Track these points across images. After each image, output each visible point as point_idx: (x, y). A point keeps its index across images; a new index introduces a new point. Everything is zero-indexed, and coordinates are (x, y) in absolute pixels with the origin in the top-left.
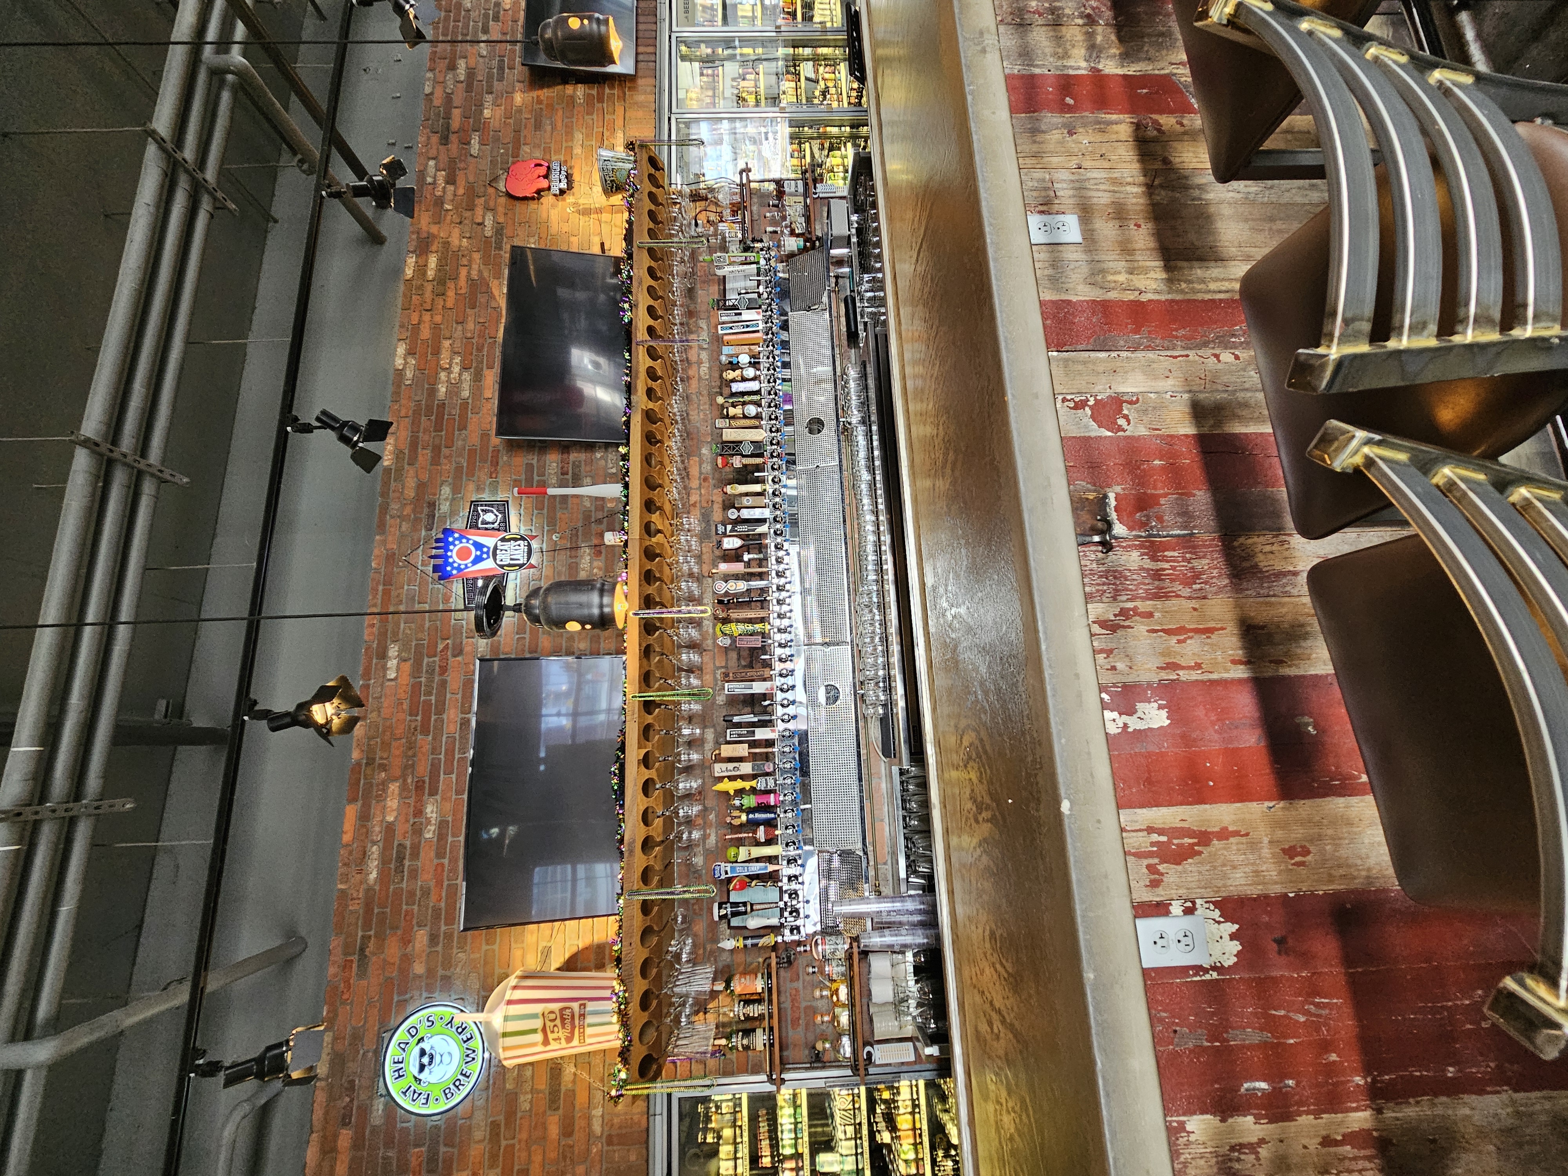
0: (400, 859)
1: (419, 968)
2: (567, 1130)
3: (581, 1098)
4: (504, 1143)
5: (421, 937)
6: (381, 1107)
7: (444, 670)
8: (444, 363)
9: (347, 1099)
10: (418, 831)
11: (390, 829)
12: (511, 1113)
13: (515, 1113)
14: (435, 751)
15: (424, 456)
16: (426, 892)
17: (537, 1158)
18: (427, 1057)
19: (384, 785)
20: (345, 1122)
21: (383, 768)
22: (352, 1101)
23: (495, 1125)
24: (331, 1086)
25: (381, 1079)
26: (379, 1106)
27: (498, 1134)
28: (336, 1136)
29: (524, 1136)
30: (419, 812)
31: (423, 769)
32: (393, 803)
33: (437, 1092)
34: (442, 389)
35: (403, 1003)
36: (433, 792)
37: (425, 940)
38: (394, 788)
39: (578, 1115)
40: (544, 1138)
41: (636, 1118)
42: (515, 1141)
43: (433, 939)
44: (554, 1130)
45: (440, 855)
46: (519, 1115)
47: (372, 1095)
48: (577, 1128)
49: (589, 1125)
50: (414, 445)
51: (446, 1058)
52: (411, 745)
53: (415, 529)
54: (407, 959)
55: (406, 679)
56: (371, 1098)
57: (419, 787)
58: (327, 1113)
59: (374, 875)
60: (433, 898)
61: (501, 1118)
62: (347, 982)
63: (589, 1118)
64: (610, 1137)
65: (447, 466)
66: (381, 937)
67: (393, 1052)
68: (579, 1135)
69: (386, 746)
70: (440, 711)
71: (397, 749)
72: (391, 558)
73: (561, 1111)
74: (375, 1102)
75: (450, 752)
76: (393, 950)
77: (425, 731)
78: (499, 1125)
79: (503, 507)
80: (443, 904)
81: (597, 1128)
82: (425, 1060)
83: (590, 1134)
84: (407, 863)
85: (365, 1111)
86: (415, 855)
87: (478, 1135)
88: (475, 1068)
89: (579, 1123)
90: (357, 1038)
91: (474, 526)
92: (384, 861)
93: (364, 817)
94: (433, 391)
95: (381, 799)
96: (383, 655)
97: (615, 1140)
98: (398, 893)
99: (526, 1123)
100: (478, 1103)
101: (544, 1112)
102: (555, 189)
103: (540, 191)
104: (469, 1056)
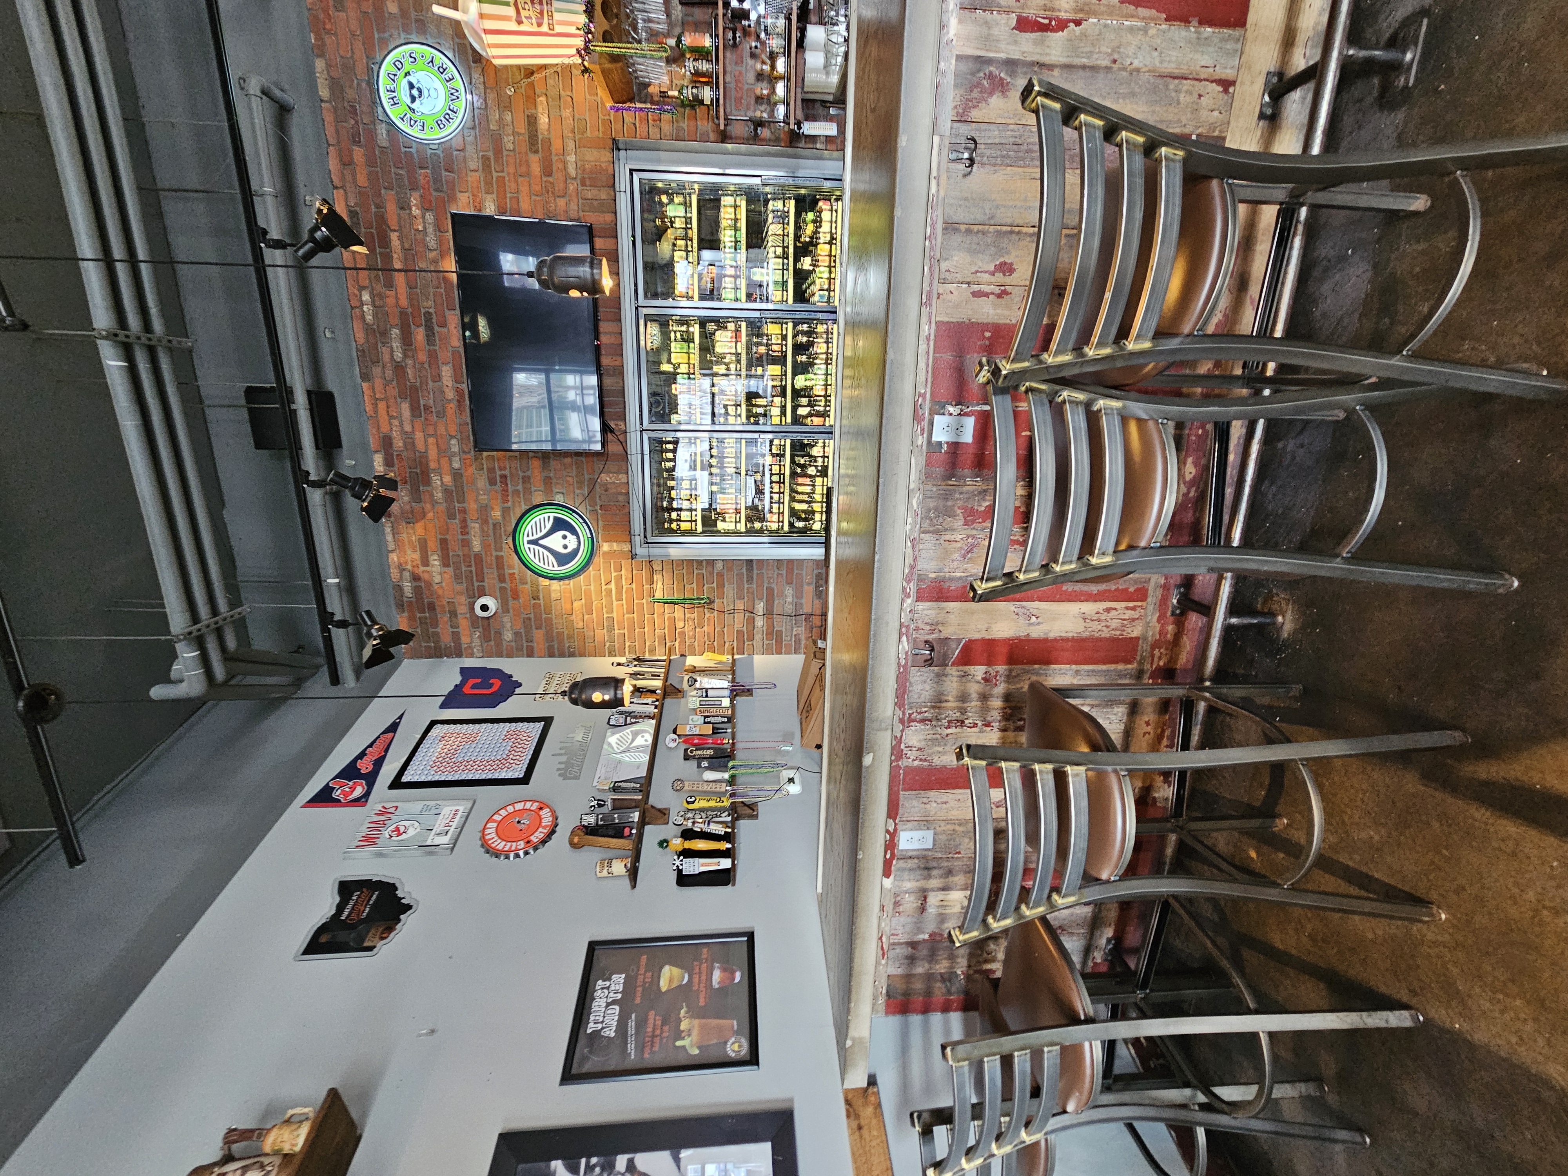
1: (392, 7)
2: (547, 171)
3: (556, 145)
4: (495, 175)
6: (385, 132)
9: (352, 121)
12: (498, 150)
13: (501, 151)
17: (524, 189)
18: (416, 92)
20: (355, 141)
22: (357, 124)
23: (485, 160)
24: (335, 108)
25: (380, 109)
26: (383, 130)
27: (489, 166)
28: (350, 152)
29: (511, 170)
33: (430, 122)
35: (383, 42)
39: (554, 158)
40: (528, 174)
41: (603, 165)
42: (505, 175)
44: (536, 169)
46: (505, 153)
47: (375, 120)
48: (554, 168)
49: (565, 168)
51: (433, 93)
56: (373, 123)
58: (337, 131)
61: (490, 154)
62: (327, 12)
63: (564, 163)
64: (583, 179)
67: (384, 80)
68: (558, 176)
74: (379, 127)
78: (488, 159)
81: (572, 172)
82: (415, 92)
83: (567, 177)
85: (371, 133)
87: (473, 165)
88: (461, 105)
89: (557, 166)
90: (349, 68)
97: (588, 183)
99: (511, 161)
100: (469, 139)
101: (526, 153)
104: (453, 95)
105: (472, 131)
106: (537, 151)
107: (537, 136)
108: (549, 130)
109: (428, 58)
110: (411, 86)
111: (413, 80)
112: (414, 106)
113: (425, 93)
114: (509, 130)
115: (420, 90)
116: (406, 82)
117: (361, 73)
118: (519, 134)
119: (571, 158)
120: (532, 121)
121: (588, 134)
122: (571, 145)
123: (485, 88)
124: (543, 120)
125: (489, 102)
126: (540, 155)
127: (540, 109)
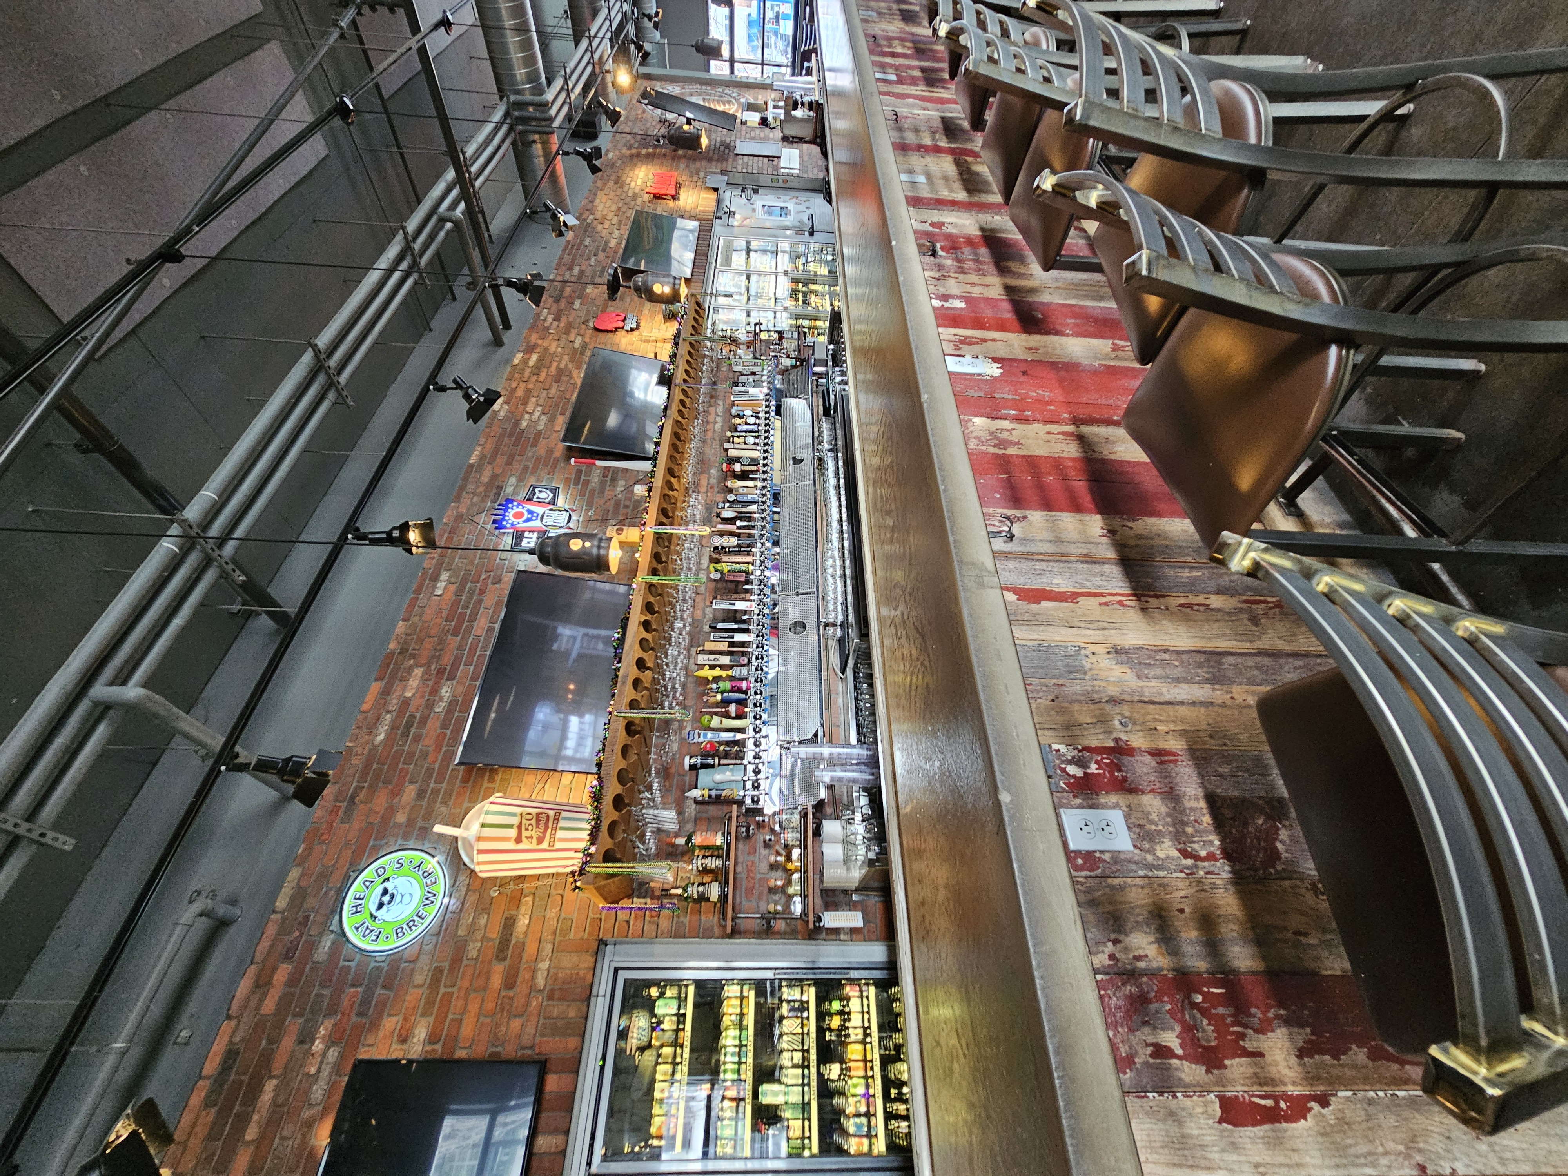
0: (408, 726)
1: (401, 818)
2: (510, 983)
3: (531, 949)
4: (442, 990)
5: (410, 791)
6: (329, 944)
7: (482, 592)
8: (530, 408)
9: (297, 933)
10: (430, 706)
11: (406, 703)
12: (456, 961)
13: (461, 960)
14: (460, 648)
15: (501, 460)
16: (424, 755)
17: (473, 1008)
18: (387, 897)
19: (411, 669)
20: (287, 957)
21: (413, 656)
22: (301, 936)
23: (438, 971)
24: (284, 920)
25: (337, 917)
26: (327, 942)
27: (439, 981)
28: (274, 969)
29: (466, 983)
30: (435, 691)
31: (447, 659)
32: (414, 682)
33: (389, 930)
34: (524, 424)
35: (376, 848)
36: (451, 678)
37: (413, 794)
38: (418, 672)
39: (523, 966)
40: (485, 988)
41: (581, 973)
42: (455, 990)
43: (421, 794)
44: (496, 980)
45: (444, 726)
46: (465, 962)
47: (324, 929)
48: (519, 980)
49: (533, 978)
50: (495, 453)
51: (407, 899)
52: (441, 642)
53: (483, 500)
54: (391, 810)
55: (450, 596)
56: (321, 934)
57: (440, 672)
58: (272, 946)
59: (381, 737)
60: (430, 759)
61: (446, 965)
62: (331, 825)
63: (534, 971)
64: (552, 991)
65: (517, 466)
66: (373, 788)
67: (357, 888)
68: (521, 989)
69: (420, 641)
70: (472, 620)
71: (428, 644)
72: (459, 518)
73: (507, 962)
74: (324, 938)
75: (473, 649)
76: (381, 800)
77: (455, 633)
78: (442, 972)
79: (555, 491)
80: (437, 766)
81: (540, 981)
82: (386, 899)
83: (532, 987)
84: (413, 730)
85: (312, 946)
86: (424, 721)
87: (419, 979)
88: (432, 910)
89: (524, 975)
90: (324, 876)
91: (530, 499)
92: (393, 727)
93: (386, 692)
94: (517, 423)
95: (404, 680)
96: (435, 579)
97: (557, 995)
98: (399, 753)
99: (470, 971)
100: (426, 948)
101: (491, 961)
102: (628, 327)
103: (617, 328)
104: (428, 899)
105: (434, 939)
106: (504, 959)
107: (509, 941)
108: (526, 933)
109: (416, 863)
110: (385, 892)
111: (389, 885)
112: (378, 914)
113: (398, 899)
114: (479, 935)
115: (393, 897)
116: (380, 890)
117: (335, 881)
118: (490, 940)
119: (544, 965)
120: (509, 923)
121: (572, 935)
122: (548, 948)
123: (468, 890)
124: (523, 921)
125: (467, 905)
126: (507, 963)
127: (523, 909)
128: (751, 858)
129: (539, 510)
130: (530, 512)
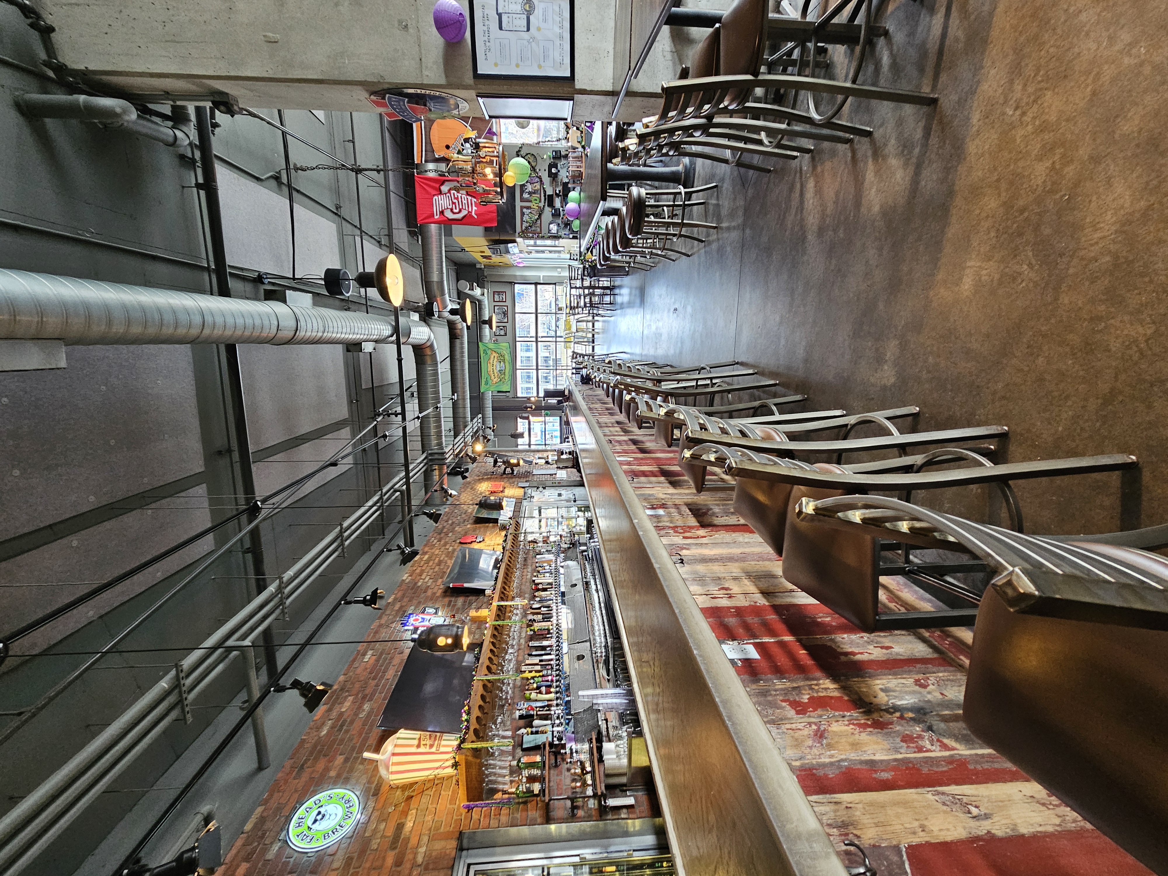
0: (342, 726)
1: (333, 773)
2: (398, 862)
3: (413, 841)
4: (352, 870)
5: (340, 759)
7: (392, 658)
8: (423, 577)
9: (256, 844)
10: (356, 714)
11: (342, 714)
12: (363, 851)
13: (366, 851)
14: (377, 685)
15: (406, 600)
16: (350, 740)
18: (320, 817)
19: (346, 697)
20: (247, 859)
21: (347, 691)
22: (259, 845)
23: (350, 859)
24: (248, 837)
25: (285, 831)
26: (276, 847)
27: (350, 865)
28: (238, 866)
29: (368, 865)
30: (360, 707)
31: (368, 691)
32: (347, 704)
33: (320, 835)
34: (420, 584)
35: (316, 789)
36: (370, 700)
37: (342, 760)
38: (351, 698)
39: (408, 851)
40: (381, 867)
41: (448, 851)
43: (347, 760)
44: (390, 860)
45: (364, 725)
46: (368, 852)
47: (274, 840)
48: (406, 859)
49: (415, 858)
50: (403, 596)
51: (333, 817)
52: (366, 683)
53: (395, 617)
54: (327, 769)
55: (372, 661)
56: (272, 843)
57: (364, 698)
58: (238, 852)
59: (325, 732)
60: (354, 741)
61: (356, 855)
62: (286, 781)
63: (416, 854)
64: (428, 864)
65: (415, 602)
66: (316, 759)
67: (301, 812)
68: (407, 865)
69: (353, 683)
70: (384, 672)
71: (357, 685)
72: (381, 626)
74: (274, 845)
75: (384, 686)
76: (321, 765)
77: (374, 679)
78: (352, 859)
79: (437, 609)
80: (358, 745)
81: (420, 859)
83: (414, 863)
84: (345, 728)
85: (266, 849)
86: (352, 722)
87: (336, 865)
88: (350, 822)
89: (409, 856)
90: (279, 809)
91: (423, 613)
92: (332, 727)
93: (330, 710)
94: (416, 583)
95: (342, 703)
96: (364, 654)
97: (431, 867)
98: (334, 741)
99: (371, 857)
100: (342, 846)
101: (386, 850)
102: (478, 540)
103: (472, 542)
104: (347, 816)
105: (349, 841)
106: (395, 848)
107: (400, 837)
108: (411, 832)
109: (341, 796)
110: (319, 813)
111: (322, 810)
112: (313, 827)
113: (327, 817)
114: (379, 835)
115: (324, 816)
116: (316, 812)
117: (286, 812)
118: (386, 837)
119: (422, 850)
120: (400, 827)
121: (442, 830)
122: (425, 839)
123: (373, 810)
124: (409, 825)
125: (372, 818)
126: (397, 851)
127: (409, 818)
128: (559, 778)
129: (428, 617)
130: (423, 619)
